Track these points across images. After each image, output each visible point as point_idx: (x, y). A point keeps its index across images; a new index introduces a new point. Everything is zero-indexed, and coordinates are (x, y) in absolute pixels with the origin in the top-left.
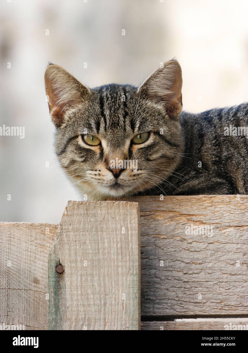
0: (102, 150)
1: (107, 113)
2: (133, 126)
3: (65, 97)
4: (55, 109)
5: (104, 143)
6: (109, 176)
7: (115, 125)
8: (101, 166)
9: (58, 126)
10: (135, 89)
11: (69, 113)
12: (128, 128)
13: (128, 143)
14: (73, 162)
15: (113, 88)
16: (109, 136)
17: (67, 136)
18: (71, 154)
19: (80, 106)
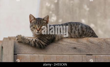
0: (36, 27)
1: (38, 22)
2: (41, 24)
3: (32, 19)
4: (30, 20)
5: (37, 26)
6: (37, 31)
7: (38, 24)
8: (36, 30)
9: (31, 23)
10: (42, 19)
11: (32, 21)
12: (40, 24)
13: (40, 27)
14: (32, 29)
15: (39, 18)
16: (38, 25)
17: (32, 25)
18: (32, 28)
19: (34, 21)
